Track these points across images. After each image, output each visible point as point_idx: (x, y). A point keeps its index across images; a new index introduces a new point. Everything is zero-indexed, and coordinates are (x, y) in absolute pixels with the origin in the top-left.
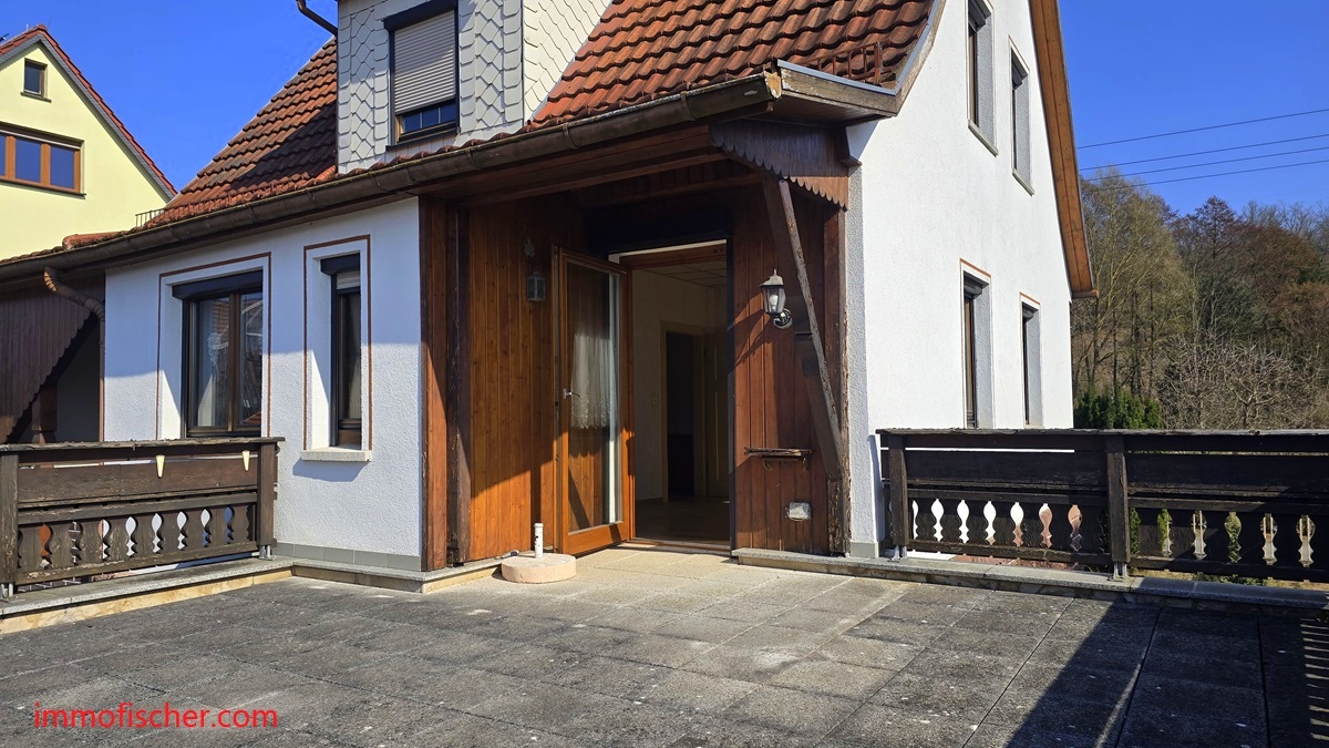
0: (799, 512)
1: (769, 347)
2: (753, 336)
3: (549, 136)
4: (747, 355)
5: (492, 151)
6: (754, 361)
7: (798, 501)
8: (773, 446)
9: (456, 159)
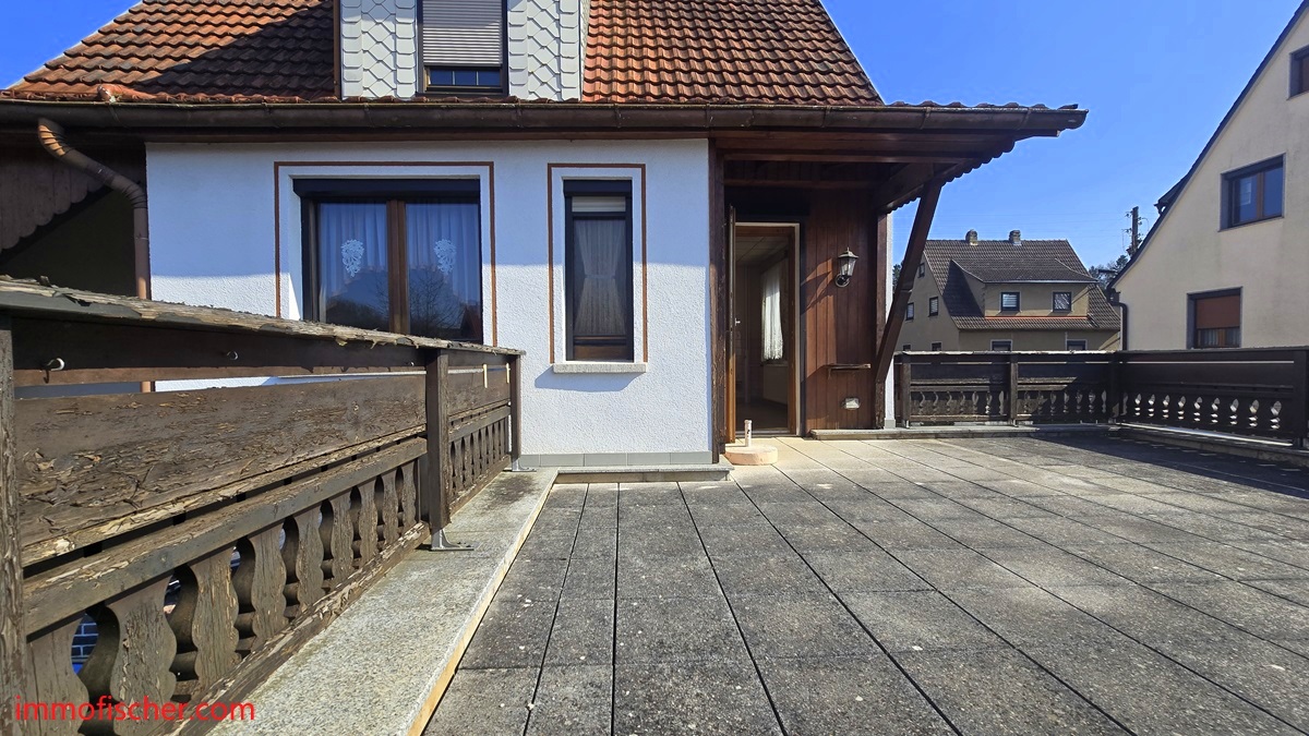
0: (852, 404)
1: (831, 298)
2: (820, 291)
3: (909, 114)
4: (815, 303)
5: (851, 114)
6: (821, 306)
7: (852, 397)
8: (832, 360)
9: (811, 113)
